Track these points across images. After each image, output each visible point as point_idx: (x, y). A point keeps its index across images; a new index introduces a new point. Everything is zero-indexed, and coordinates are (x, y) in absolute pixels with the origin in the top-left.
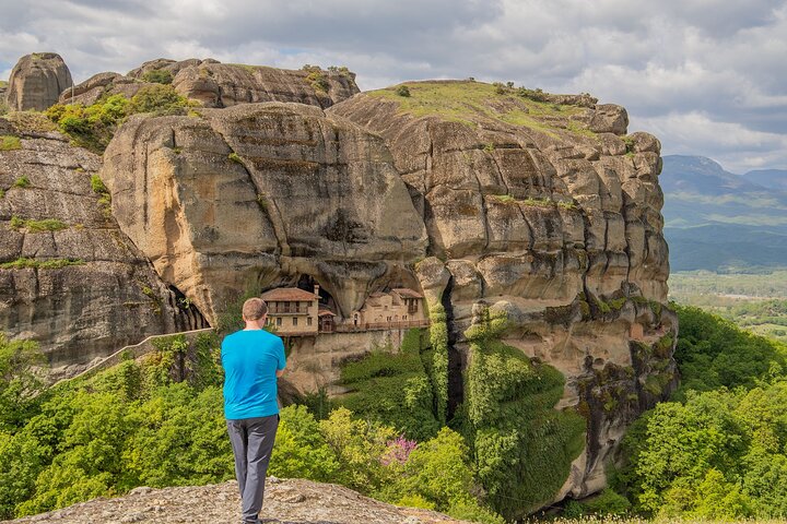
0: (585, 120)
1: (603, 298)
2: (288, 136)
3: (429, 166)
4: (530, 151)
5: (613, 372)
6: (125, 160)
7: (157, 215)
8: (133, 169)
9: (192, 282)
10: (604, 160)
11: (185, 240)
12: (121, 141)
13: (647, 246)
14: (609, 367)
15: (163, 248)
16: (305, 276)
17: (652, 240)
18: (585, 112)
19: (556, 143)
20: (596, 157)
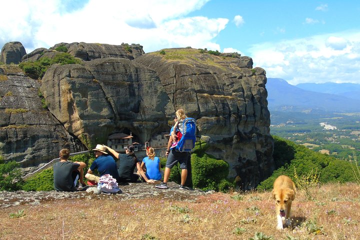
0: (236, 62)
1: (245, 133)
2: (117, 71)
3: (175, 82)
4: (215, 75)
5: (249, 162)
6: (50, 83)
7: (64, 105)
8: (53, 86)
9: (80, 132)
10: (244, 78)
11: (76, 115)
12: (48, 75)
13: (262, 113)
14: (248, 160)
15: (68, 119)
16: (126, 128)
17: (263, 110)
18: (236, 60)
19: (225, 72)
20: (241, 78)
